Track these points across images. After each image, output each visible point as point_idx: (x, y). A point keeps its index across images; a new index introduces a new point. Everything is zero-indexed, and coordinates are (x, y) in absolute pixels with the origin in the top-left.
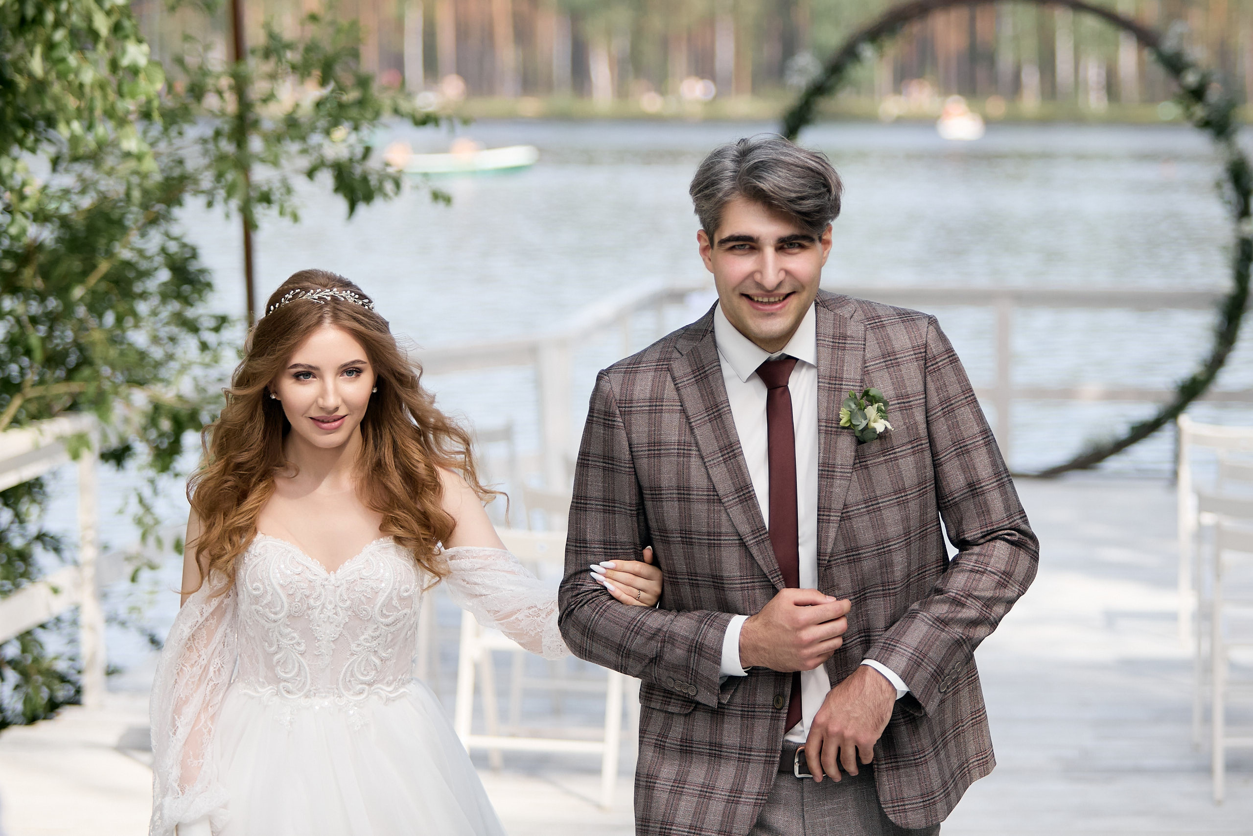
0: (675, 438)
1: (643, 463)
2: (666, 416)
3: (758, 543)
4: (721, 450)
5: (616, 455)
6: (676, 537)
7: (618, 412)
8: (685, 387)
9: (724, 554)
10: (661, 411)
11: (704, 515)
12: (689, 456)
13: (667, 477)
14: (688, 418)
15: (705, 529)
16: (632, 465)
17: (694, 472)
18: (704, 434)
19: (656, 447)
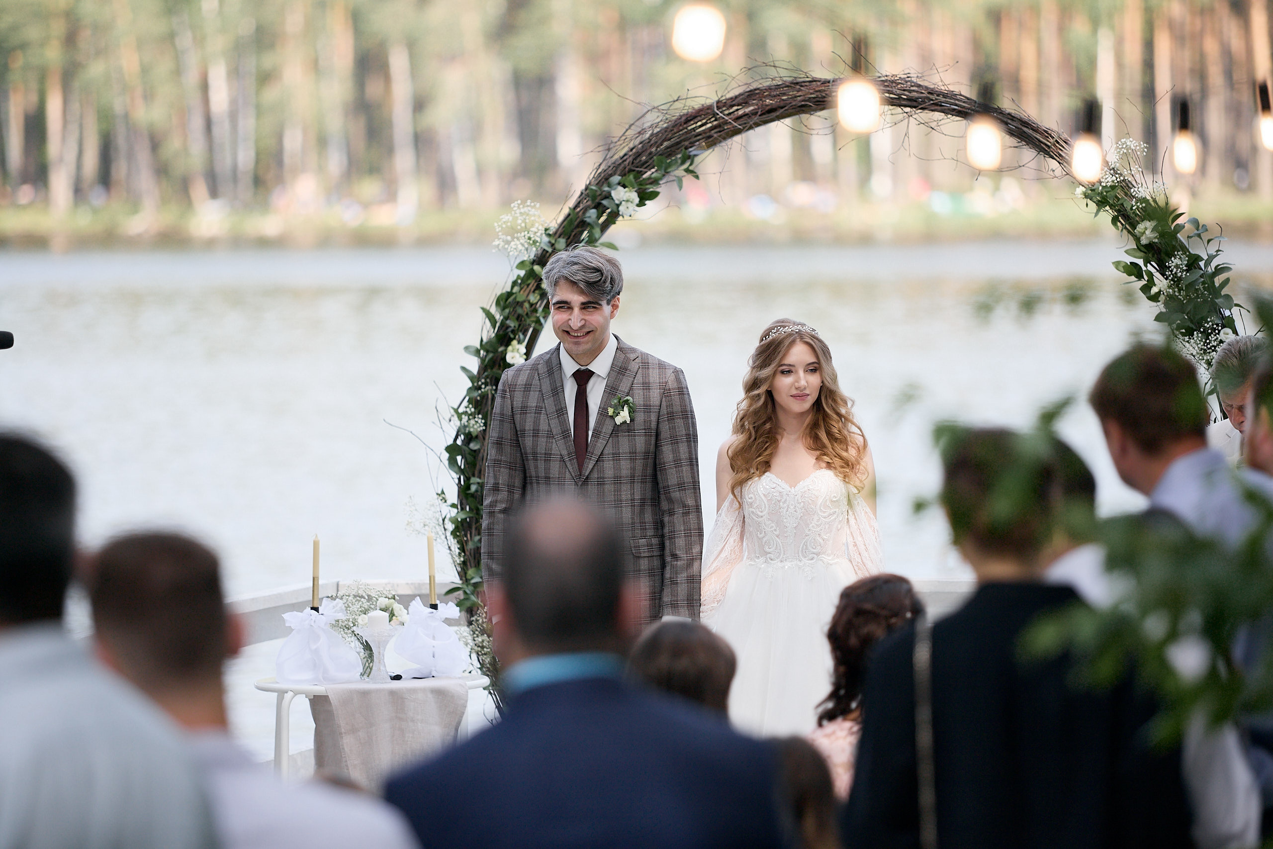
0: (535, 404)
1: (518, 417)
2: (532, 393)
3: (570, 460)
4: (557, 411)
5: (505, 412)
6: (530, 457)
7: (508, 390)
8: (543, 379)
9: (551, 465)
10: (530, 391)
11: (544, 444)
12: (541, 413)
13: (529, 426)
14: (542, 395)
15: (543, 452)
16: (512, 418)
17: (542, 422)
18: (549, 404)
19: (524, 409)
